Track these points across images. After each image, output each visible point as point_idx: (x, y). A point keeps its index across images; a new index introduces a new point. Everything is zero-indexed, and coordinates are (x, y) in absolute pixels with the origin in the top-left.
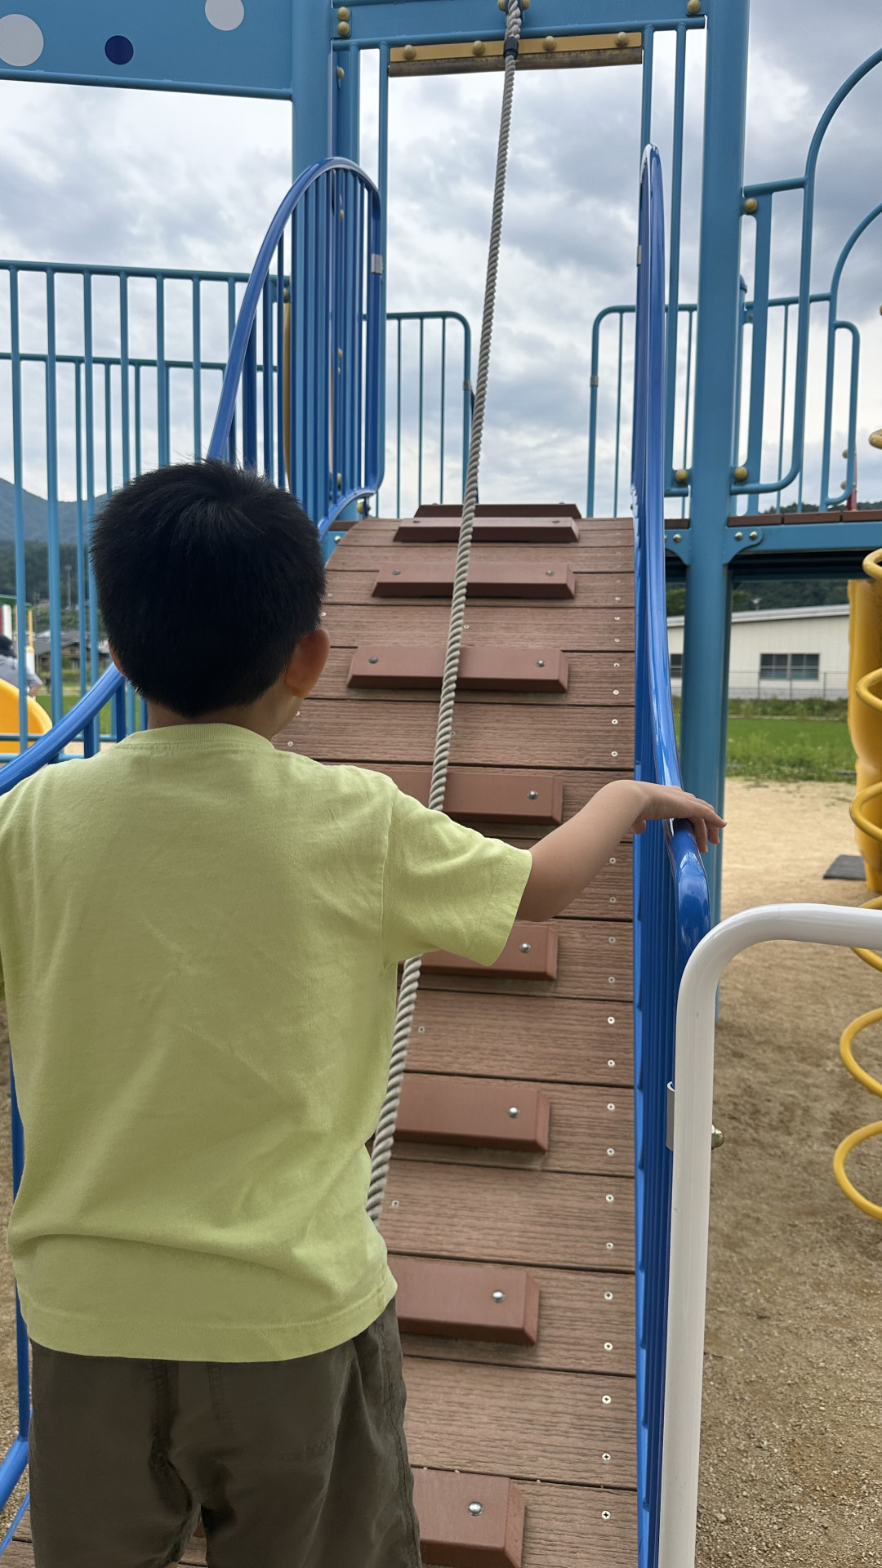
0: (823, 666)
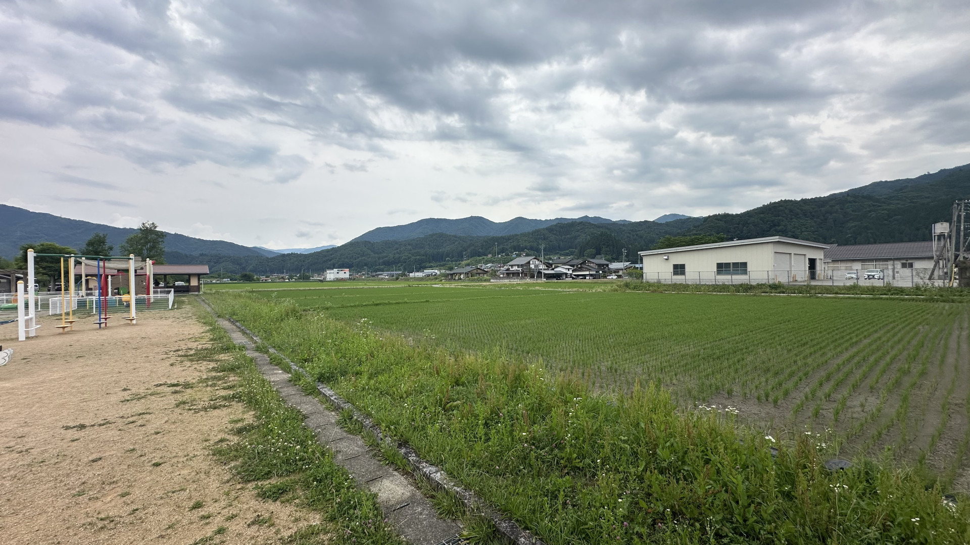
0: (749, 268)
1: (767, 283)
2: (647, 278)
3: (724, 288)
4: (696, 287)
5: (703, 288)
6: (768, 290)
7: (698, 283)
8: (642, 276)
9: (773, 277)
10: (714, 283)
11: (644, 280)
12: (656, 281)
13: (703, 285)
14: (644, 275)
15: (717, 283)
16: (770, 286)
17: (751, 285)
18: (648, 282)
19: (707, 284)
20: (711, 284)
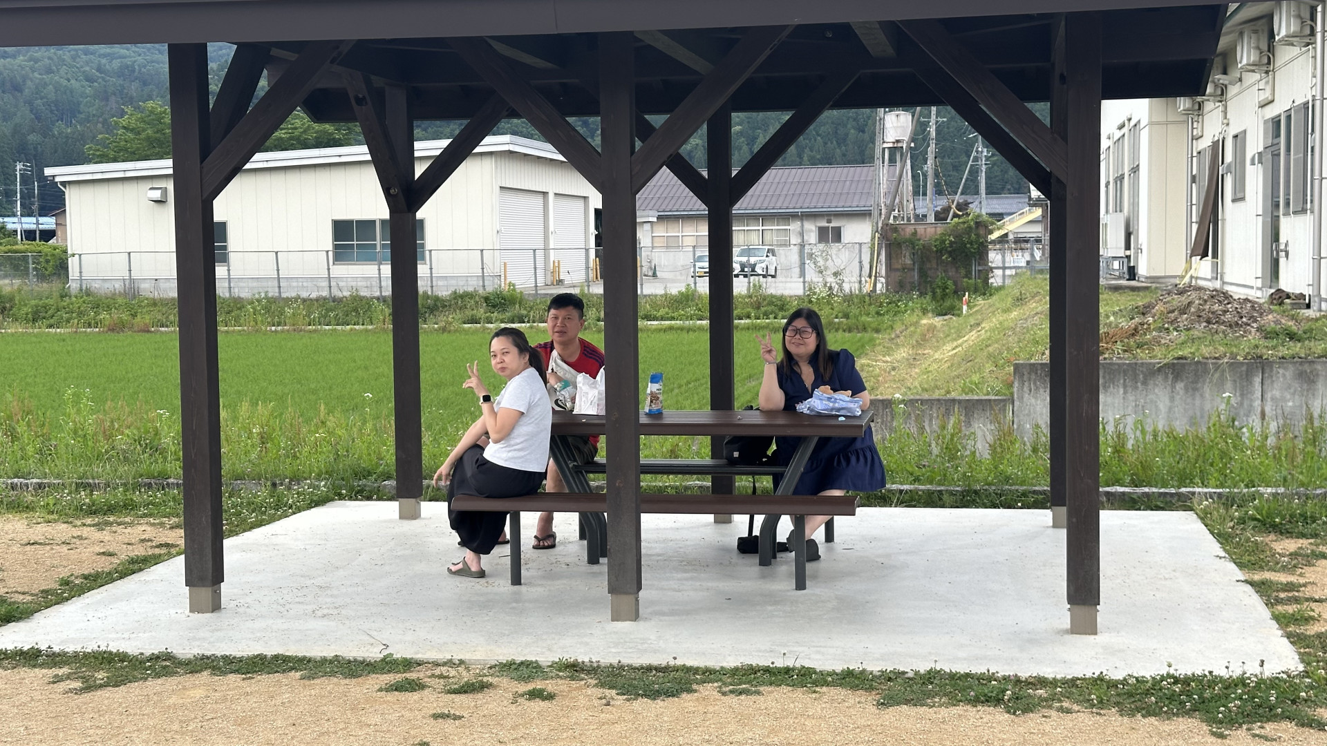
0: (431, 241)
1: (481, 291)
2: (86, 275)
3: (356, 310)
4: (267, 309)
5: (289, 312)
6: (481, 312)
7: (273, 293)
8: (61, 267)
9: (497, 271)
10: (325, 293)
11: (73, 286)
12: (118, 286)
13: (288, 299)
14: (73, 263)
15: (337, 293)
16: (487, 299)
17: (437, 299)
18: (88, 293)
19: (304, 295)
20: (314, 295)
